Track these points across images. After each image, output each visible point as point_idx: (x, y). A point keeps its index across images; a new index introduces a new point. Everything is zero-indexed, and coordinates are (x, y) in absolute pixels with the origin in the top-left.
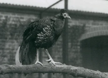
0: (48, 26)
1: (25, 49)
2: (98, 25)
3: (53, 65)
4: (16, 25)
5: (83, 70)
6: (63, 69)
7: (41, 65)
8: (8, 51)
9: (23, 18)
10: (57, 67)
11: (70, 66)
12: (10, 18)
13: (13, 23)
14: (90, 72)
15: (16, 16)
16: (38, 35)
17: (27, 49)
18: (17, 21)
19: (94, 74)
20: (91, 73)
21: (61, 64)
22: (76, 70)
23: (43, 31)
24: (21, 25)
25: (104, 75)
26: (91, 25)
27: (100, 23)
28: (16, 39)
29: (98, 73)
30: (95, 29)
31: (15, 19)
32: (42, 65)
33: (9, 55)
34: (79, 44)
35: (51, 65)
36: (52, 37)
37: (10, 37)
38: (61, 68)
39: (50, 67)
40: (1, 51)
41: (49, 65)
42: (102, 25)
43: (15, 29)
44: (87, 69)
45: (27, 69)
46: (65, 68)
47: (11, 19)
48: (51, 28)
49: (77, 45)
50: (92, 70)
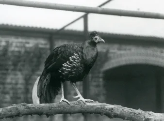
0: (75, 54)
1: (46, 80)
2: (125, 50)
3: (82, 103)
4: (19, 52)
5: (121, 109)
6: (95, 108)
7: (67, 103)
8: (10, 86)
9: (28, 43)
10: (87, 106)
11: (105, 104)
12: (12, 42)
13: (17, 49)
14: (130, 111)
15: (20, 40)
16: (63, 65)
17: (47, 80)
18: (21, 47)
19: (135, 113)
20: (131, 113)
21: (92, 102)
22: (112, 109)
23: (69, 60)
24: (26, 52)
25: (147, 114)
26: (116, 51)
27: (128, 47)
28: (20, 70)
29: (140, 112)
30: (121, 55)
31: (18, 44)
32: (69, 103)
33: (11, 92)
34: (101, 75)
35: (80, 103)
36: (81, 68)
37: (12, 67)
38: (93, 106)
39: (80, 106)
40: (1, 86)
41: (77, 103)
42: (130, 50)
43: (19, 57)
44: (126, 108)
45: (50, 108)
46: (98, 106)
47: (14, 44)
48: (80, 57)
49: (98, 77)
50: (132, 109)
